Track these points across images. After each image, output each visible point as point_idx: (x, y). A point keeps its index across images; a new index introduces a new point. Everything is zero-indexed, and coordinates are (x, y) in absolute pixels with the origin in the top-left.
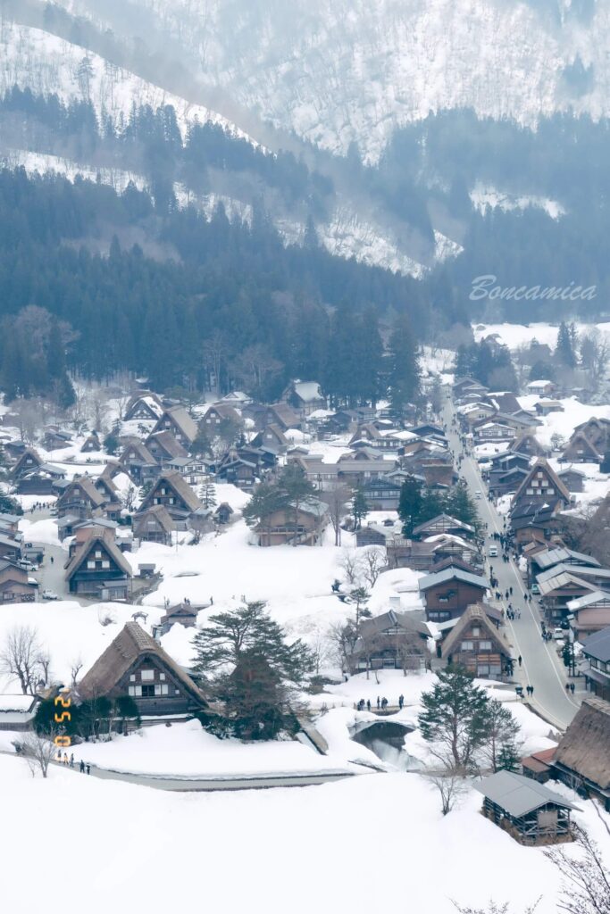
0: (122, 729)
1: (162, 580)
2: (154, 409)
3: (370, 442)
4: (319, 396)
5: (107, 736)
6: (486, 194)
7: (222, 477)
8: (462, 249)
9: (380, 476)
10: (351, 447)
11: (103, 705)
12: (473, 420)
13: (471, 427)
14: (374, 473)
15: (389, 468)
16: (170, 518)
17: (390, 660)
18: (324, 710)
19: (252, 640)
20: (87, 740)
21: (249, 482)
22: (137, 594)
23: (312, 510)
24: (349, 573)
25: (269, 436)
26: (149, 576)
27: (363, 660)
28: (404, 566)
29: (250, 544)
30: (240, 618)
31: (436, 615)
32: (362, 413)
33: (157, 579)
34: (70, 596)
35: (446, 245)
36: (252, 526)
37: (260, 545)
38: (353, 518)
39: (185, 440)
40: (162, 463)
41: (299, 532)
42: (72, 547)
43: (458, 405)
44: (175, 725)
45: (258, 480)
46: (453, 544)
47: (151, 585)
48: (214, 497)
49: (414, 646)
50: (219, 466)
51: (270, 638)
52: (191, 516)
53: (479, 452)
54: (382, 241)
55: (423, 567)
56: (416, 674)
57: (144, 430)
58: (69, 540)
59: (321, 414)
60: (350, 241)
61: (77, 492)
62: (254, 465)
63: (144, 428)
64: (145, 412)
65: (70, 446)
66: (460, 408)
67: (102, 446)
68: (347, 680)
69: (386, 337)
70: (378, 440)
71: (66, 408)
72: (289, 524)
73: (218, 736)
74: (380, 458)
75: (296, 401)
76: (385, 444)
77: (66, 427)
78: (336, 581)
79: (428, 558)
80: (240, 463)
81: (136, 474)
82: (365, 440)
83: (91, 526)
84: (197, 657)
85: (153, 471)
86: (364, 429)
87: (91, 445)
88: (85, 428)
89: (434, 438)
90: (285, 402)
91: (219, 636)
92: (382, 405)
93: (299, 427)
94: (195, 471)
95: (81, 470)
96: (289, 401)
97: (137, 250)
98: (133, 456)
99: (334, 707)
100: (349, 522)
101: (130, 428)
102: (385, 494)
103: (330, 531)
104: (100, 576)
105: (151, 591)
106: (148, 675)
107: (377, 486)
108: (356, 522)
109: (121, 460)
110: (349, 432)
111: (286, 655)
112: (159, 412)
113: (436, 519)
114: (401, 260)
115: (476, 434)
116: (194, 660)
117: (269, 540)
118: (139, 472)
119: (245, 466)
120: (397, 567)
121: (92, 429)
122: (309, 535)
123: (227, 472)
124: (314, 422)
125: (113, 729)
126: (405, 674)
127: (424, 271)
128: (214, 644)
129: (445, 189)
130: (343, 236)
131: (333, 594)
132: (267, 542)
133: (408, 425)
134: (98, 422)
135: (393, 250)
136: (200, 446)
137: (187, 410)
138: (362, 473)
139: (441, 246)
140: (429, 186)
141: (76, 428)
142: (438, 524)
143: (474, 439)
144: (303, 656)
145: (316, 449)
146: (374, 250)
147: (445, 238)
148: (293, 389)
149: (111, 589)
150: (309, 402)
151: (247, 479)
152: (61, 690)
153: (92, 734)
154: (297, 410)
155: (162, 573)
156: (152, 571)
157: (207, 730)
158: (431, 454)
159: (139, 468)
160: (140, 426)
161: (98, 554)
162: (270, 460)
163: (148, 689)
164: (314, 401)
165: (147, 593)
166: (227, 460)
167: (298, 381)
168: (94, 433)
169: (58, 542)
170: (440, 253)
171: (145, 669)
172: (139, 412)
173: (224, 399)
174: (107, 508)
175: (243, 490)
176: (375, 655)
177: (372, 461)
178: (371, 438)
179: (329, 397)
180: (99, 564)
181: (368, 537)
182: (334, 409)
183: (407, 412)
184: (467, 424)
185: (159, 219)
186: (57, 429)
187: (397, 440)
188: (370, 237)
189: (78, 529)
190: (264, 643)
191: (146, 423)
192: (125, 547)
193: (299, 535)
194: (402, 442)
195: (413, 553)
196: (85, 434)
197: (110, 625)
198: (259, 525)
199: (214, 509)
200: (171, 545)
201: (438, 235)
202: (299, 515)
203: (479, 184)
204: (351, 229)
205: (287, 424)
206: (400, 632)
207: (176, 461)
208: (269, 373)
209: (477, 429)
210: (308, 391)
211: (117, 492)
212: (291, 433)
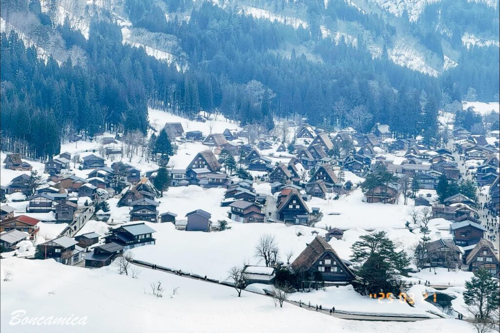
0: (315, 287)
1: (323, 216)
2: (312, 133)
3: (415, 156)
4: (388, 132)
5: (308, 289)
6: (470, 38)
7: (346, 168)
8: (457, 64)
9: (424, 172)
10: (406, 157)
11: (307, 275)
12: (464, 148)
13: (463, 151)
14: (420, 171)
15: (427, 169)
16: (325, 187)
17: (441, 263)
18: (411, 285)
19: (380, 249)
20: (298, 291)
21: (359, 171)
22: (311, 222)
23: (394, 187)
24: (414, 219)
25: (367, 150)
26: (316, 213)
27: (428, 262)
28: (441, 217)
29: (363, 201)
30: (375, 238)
31: (460, 242)
32: (409, 141)
33: (320, 215)
34: (280, 221)
35: (449, 62)
36: (365, 193)
37: (367, 202)
38: (412, 192)
39: (327, 149)
40: (317, 159)
41: (387, 198)
42: (279, 198)
43: (455, 140)
44: (340, 287)
45: (362, 171)
46: (465, 208)
47: (318, 218)
48: (344, 177)
49: (454, 257)
50: (344, 162)
51: (388, 248)
52: (334, 186)
53: (469, 163)
54: (418, 59)
55: (450, 218)
56: (454, 271)
57: (306, 143)
58: (277, 194)
59: (390, 140)
60: (403, 58)
61: (279, 171)
62: (362, 163)
63: (306, 142)
64: (307, 134)
65: (271, 148)
66: (457, 142)
67: (287, 149)
68: (419, 271)
69: (423, 104)
70: (419, 155)
71: (269, 130)
72: (382, 193)
73: (361, 294)
74: (420, 163)
75: (378, 134)
76: (422, 157)
77: (269, 139)
78: (407, 222)
79: (453, 214)
80: (355, 162)
81: (305, 164)
82: (412, 154)
83: (289, 188)
84: (352, 255)
85: (314, 163)
86: (412, 149)
87: (281, 149)
88: (279, 140)
89: (447, 155)
90: (372, 134)
91: (364, 245)
92: (419, 138)
93: (379, 146)
94: (334, 164)
95: (278, 160)
96: (374, 133)
97: (304, 56)
98: (303, 155)
99: (415, 284)
100: (410, 194)
101: (300, 142)
102: (426, 181)
103: (402, 198)
104: (295, 212)
105: (318, 221)
106: (328, 262)
107: (423, 177)
108: (413, 194)
109: (298, 157)
110: (404, 150)
111: (396, 258)
112: (314, 135)
113: (456, 196)
114: (427, 68)
115: (466, 155)
116: (351, 256)
117: (372, 200)
118: (306, 163)
119: (358, 163)
120: (437, 218)
121: (282, 141)
122: (392, 199)
123: (348, 166)
124: (386, 144)
125: (311, 287)
126: (449, 271)
127: (438, 74)
128: (362, 250)
129: (450, 35)
130: (400, 55)
131: (406, 228)
132: (371, 200)
133: (432, 148)
134: (285, 138)
135: (423, 63)
136: (333, 153)
137: (328, 134)
138: (414, 170)
139: (446, 62)
140: (442, 33)
141: (274, 140)
142: (457, 198)
143: (466, 157)
144: (404, 258)
145: (389, 157)
146: (414, 62)
147: (449, 59)
148: (377, 127)
149: (300, 219)
150: (384, 134)
151: (358, 170)
152: (282, 266)
153: (301, 288)
154: (378, 138)
155: (322, 212)
156: (318, 211)
157: (356, 291)
158: (447, 163)
159: (307, 161)
160: (305, 141)
161: (294, 202)
162: (368, 161)
163: (328, 268)
164: (386, 134)
165: (316, 222)
166: (348, 160)
167: (379, 124)
168: (283, 143)
169: (271, 195)
170: (446, 66)
171: (326, 259)
172: (304, 134)
173: (343, 130)
174: (293, 179)
175: (357, 175)
176: (435, 260)
177: (417, 165)
178: (415, 154)
179: (393, 132)
180: (294, 206)
181: (421, 202)
182: (396, 138)
183: (432, 142)
184: (462, 150)
185: (314, 43)
186: (265, 140)
187: (429, 155)
188: (412, 56)
189: (282, 189)
190: (385, 250)
191: (308, 140)
192: (305, 199)
193: (387, 199)
194: (431, 156)
195: (445, 211)
196: (278, 143)
197: (301, 236)
198: (368, 192)
199: (343, 184)
200: (325, 199)
201: (445, 57)
202: (388, 189)
203: (466, 34)
204: (403, 52)
205: (374, 144)
206: (447, 250)
207: (325, 159)
208: (366, 119)
209: (467, 152)
210: (384, 129)
211: (297, 172)
212: (376, 149)
